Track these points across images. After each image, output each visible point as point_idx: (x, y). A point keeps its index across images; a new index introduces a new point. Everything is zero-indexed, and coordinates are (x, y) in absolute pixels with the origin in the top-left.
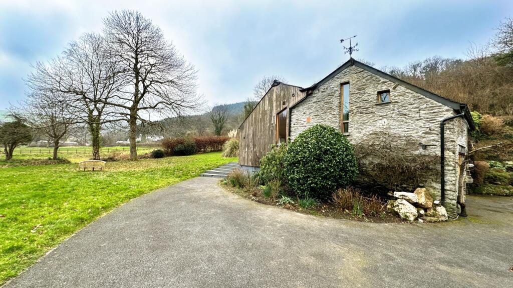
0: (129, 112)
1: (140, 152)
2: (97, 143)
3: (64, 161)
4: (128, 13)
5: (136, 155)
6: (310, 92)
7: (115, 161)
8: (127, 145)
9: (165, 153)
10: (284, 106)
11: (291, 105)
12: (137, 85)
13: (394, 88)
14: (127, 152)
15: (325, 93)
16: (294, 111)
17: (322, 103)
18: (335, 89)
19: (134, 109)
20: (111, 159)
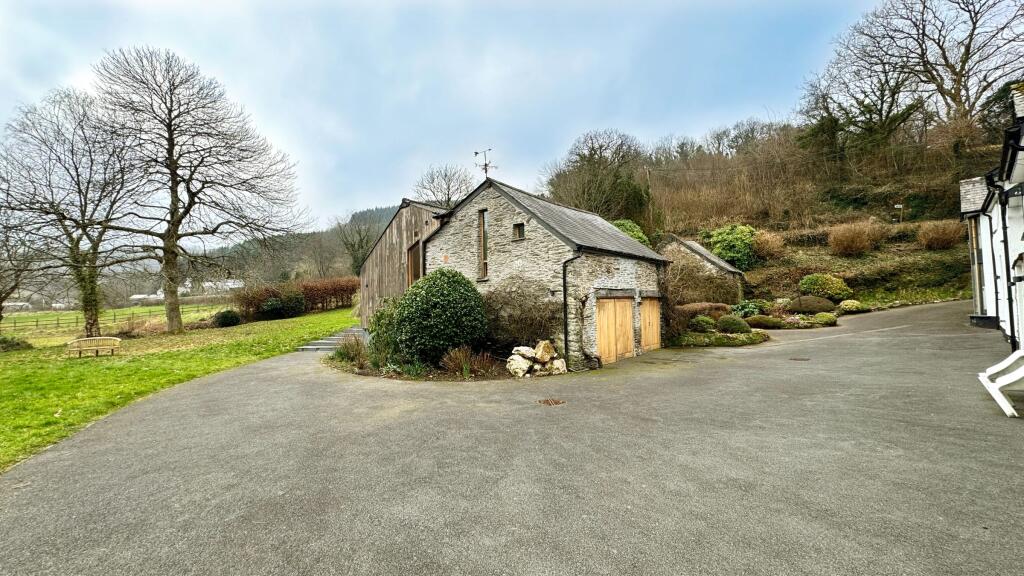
0: (160, 243)
1: (189, 316)
2: (91, 305)
3: (18, 344)
4: (147, 52)
5: (180, 323)
6: (445, 220)
7: (134, 337)
8: (158, 303)
9: (242, 316)
10: (417, 239)
11: (425, 237)
12: (174, 190)
13: (528, 222)
14: (160, 318)
15: (463, 223)
16: (429, 245)
17: (460, 235)
18: (474, 217)
19: (171, 235)
20: (126, 335)
